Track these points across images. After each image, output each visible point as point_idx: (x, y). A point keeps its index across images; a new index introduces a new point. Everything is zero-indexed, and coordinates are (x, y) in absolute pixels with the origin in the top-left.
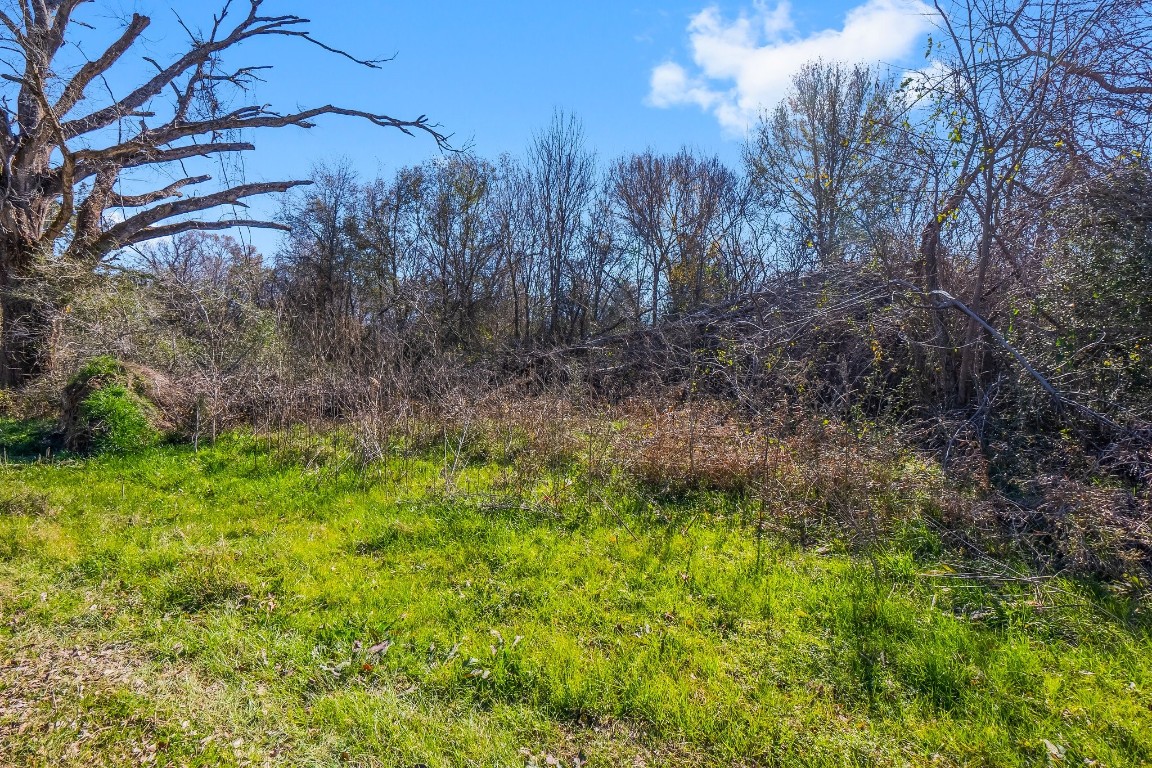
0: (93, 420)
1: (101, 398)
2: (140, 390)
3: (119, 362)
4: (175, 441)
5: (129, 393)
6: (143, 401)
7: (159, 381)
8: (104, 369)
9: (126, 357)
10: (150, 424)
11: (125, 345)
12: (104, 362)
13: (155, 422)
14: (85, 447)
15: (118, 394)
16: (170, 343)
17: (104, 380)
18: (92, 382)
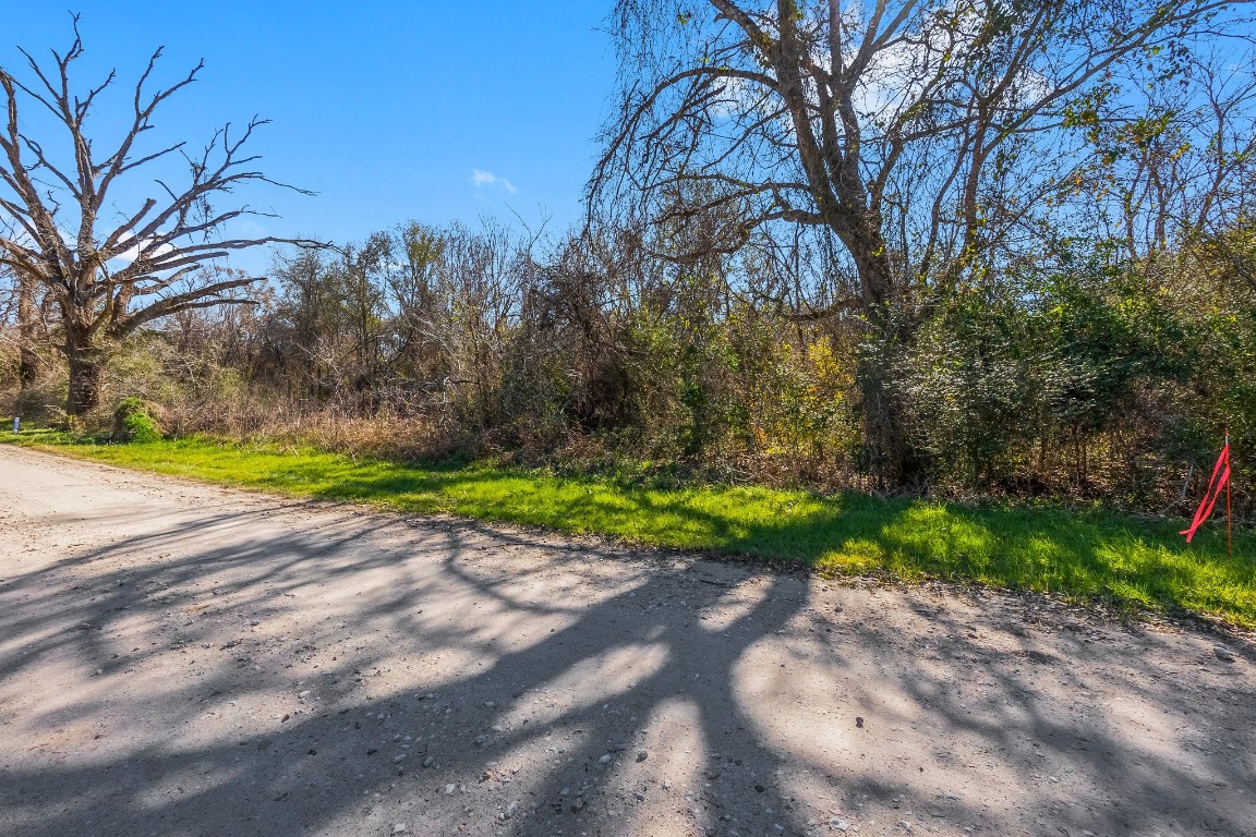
0: (130, 428)
1: (133, 418)
2: (151, 415)
3: (140, 400)
4: (167, 438)
5: (146, 416)
6: (153, 420)
7: (161, 410)
8: (133, 404)
9: (144, 397)
10: (156, 430)
11: (143, 390)
12: (133, 401)
13: (158, 429)
14: (126, 440)
15: (140, 416)
16: (170, 388)
17: (134, 410)
18: (128, 410)
